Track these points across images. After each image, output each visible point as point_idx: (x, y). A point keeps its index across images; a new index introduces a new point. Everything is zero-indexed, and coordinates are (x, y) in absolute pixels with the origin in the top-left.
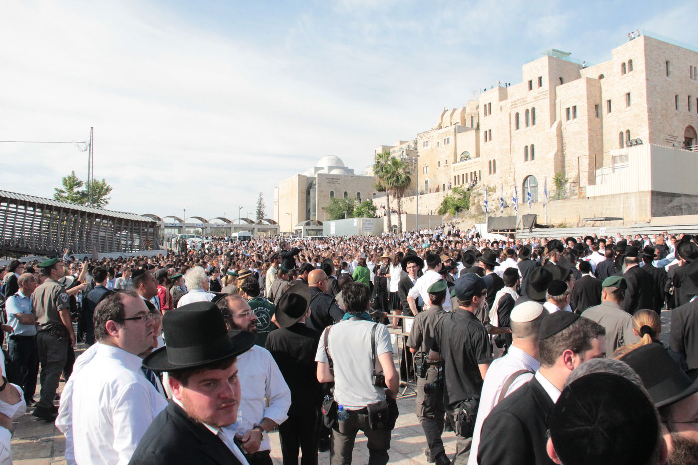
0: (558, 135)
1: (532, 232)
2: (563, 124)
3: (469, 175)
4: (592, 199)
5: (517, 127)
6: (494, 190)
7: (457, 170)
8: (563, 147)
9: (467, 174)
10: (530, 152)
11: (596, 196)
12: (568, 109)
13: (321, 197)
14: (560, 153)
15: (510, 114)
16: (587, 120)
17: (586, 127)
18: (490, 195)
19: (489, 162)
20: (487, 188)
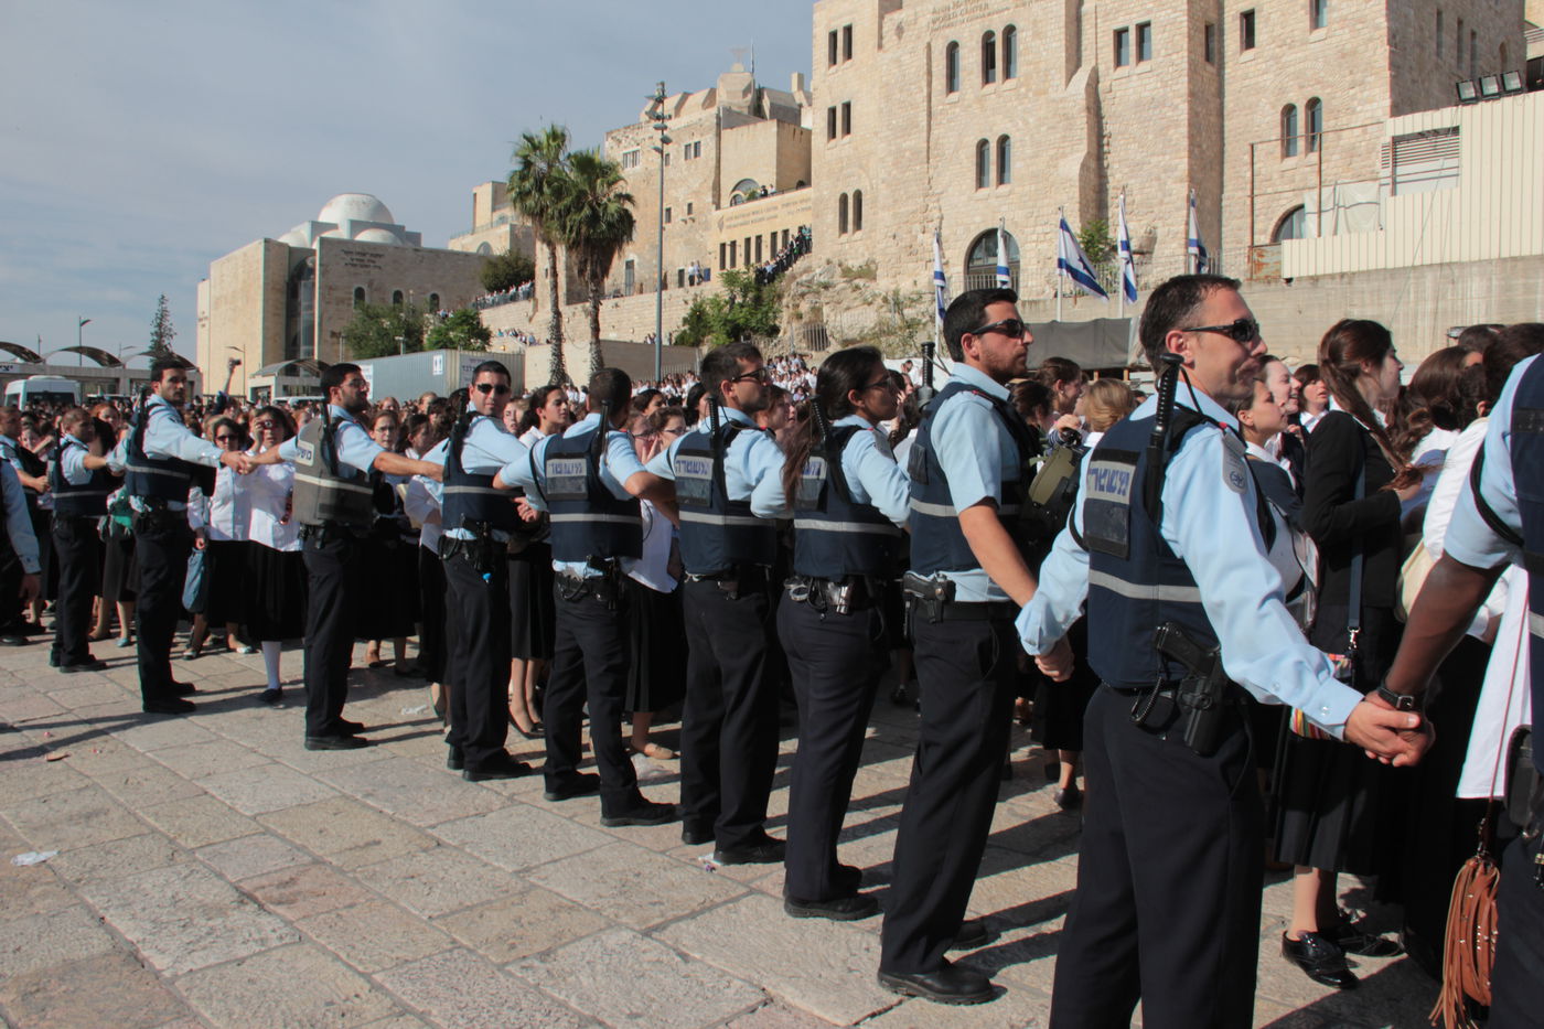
0: (1088, 109)
2: (1101, 80)
3: (766, 240)
4: (1305, 284)
5: (951, 86)
6: (868, 272)
7: (729, 227)
8: (1100, 146)
9: (759, 238)
10: (993, 160)
11: (1320, 272)
12: (1120, 34)
13: (328, 303)
14: (1093, 165)
15: (929, 46)
16: (1185, 66)
17: (1183, 85)
18: (857, 287)
19: (838, 196)
20: (839, 270)
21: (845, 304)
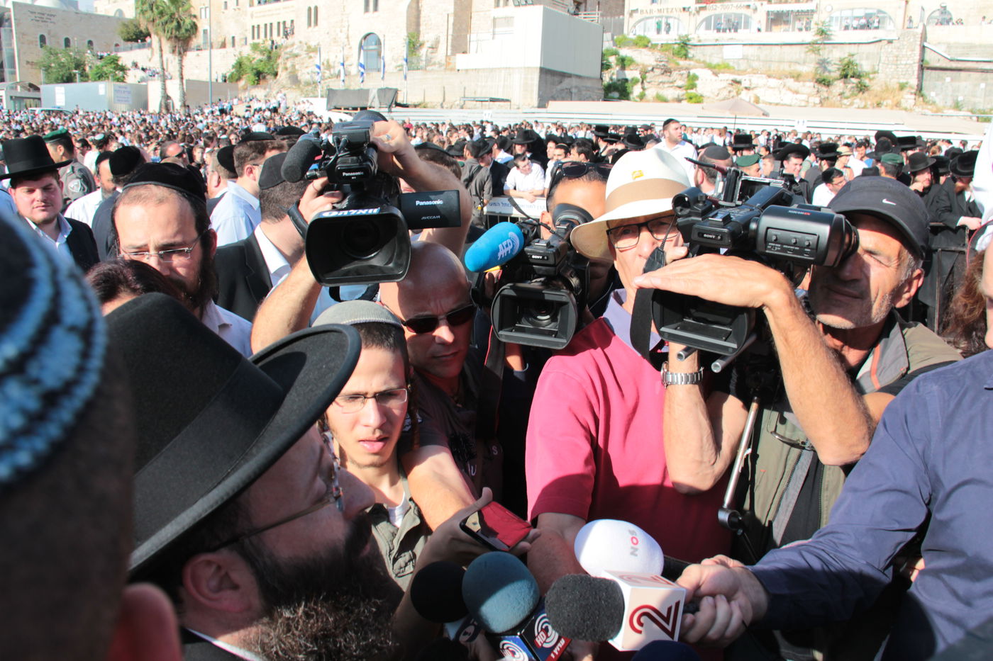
1: (391, 112)
3: (275, 26)
4: (463, 72)
6: (316, 50)
7: (256, 17)
9: (271, 24)
11: (468, 68)
13: (23, 43)
14: (414, 5)
18: (311, 57)
19: (307, 8)
20: (305, 48)
21: (305, 65)
